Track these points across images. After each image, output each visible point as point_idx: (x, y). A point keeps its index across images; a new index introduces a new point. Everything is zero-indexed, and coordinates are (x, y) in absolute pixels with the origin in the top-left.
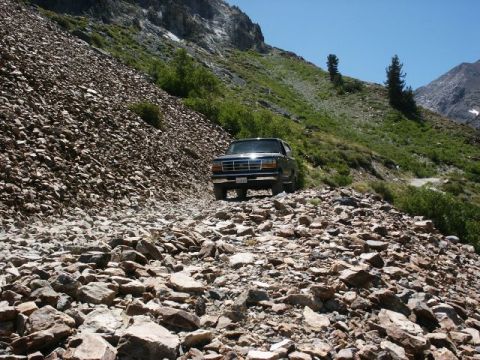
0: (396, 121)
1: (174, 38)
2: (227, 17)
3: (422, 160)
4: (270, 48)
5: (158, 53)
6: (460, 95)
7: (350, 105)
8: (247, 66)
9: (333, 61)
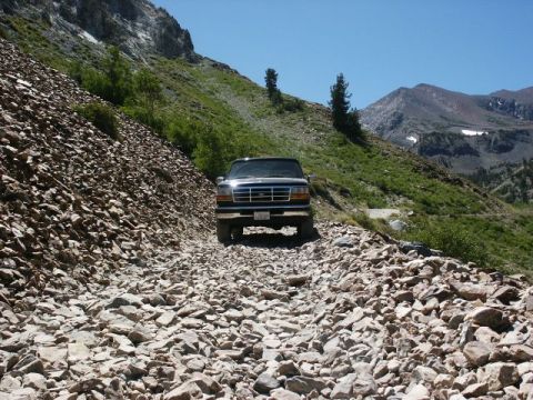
0: (340, 145)
1: (91, 39)
2: (152, 19)
3: (370, 189)
4: (201, 58)
5: (73, 54)
6: (398, 121)
7: (291, 125)
8: (175, 76)
9: (271, 76)
